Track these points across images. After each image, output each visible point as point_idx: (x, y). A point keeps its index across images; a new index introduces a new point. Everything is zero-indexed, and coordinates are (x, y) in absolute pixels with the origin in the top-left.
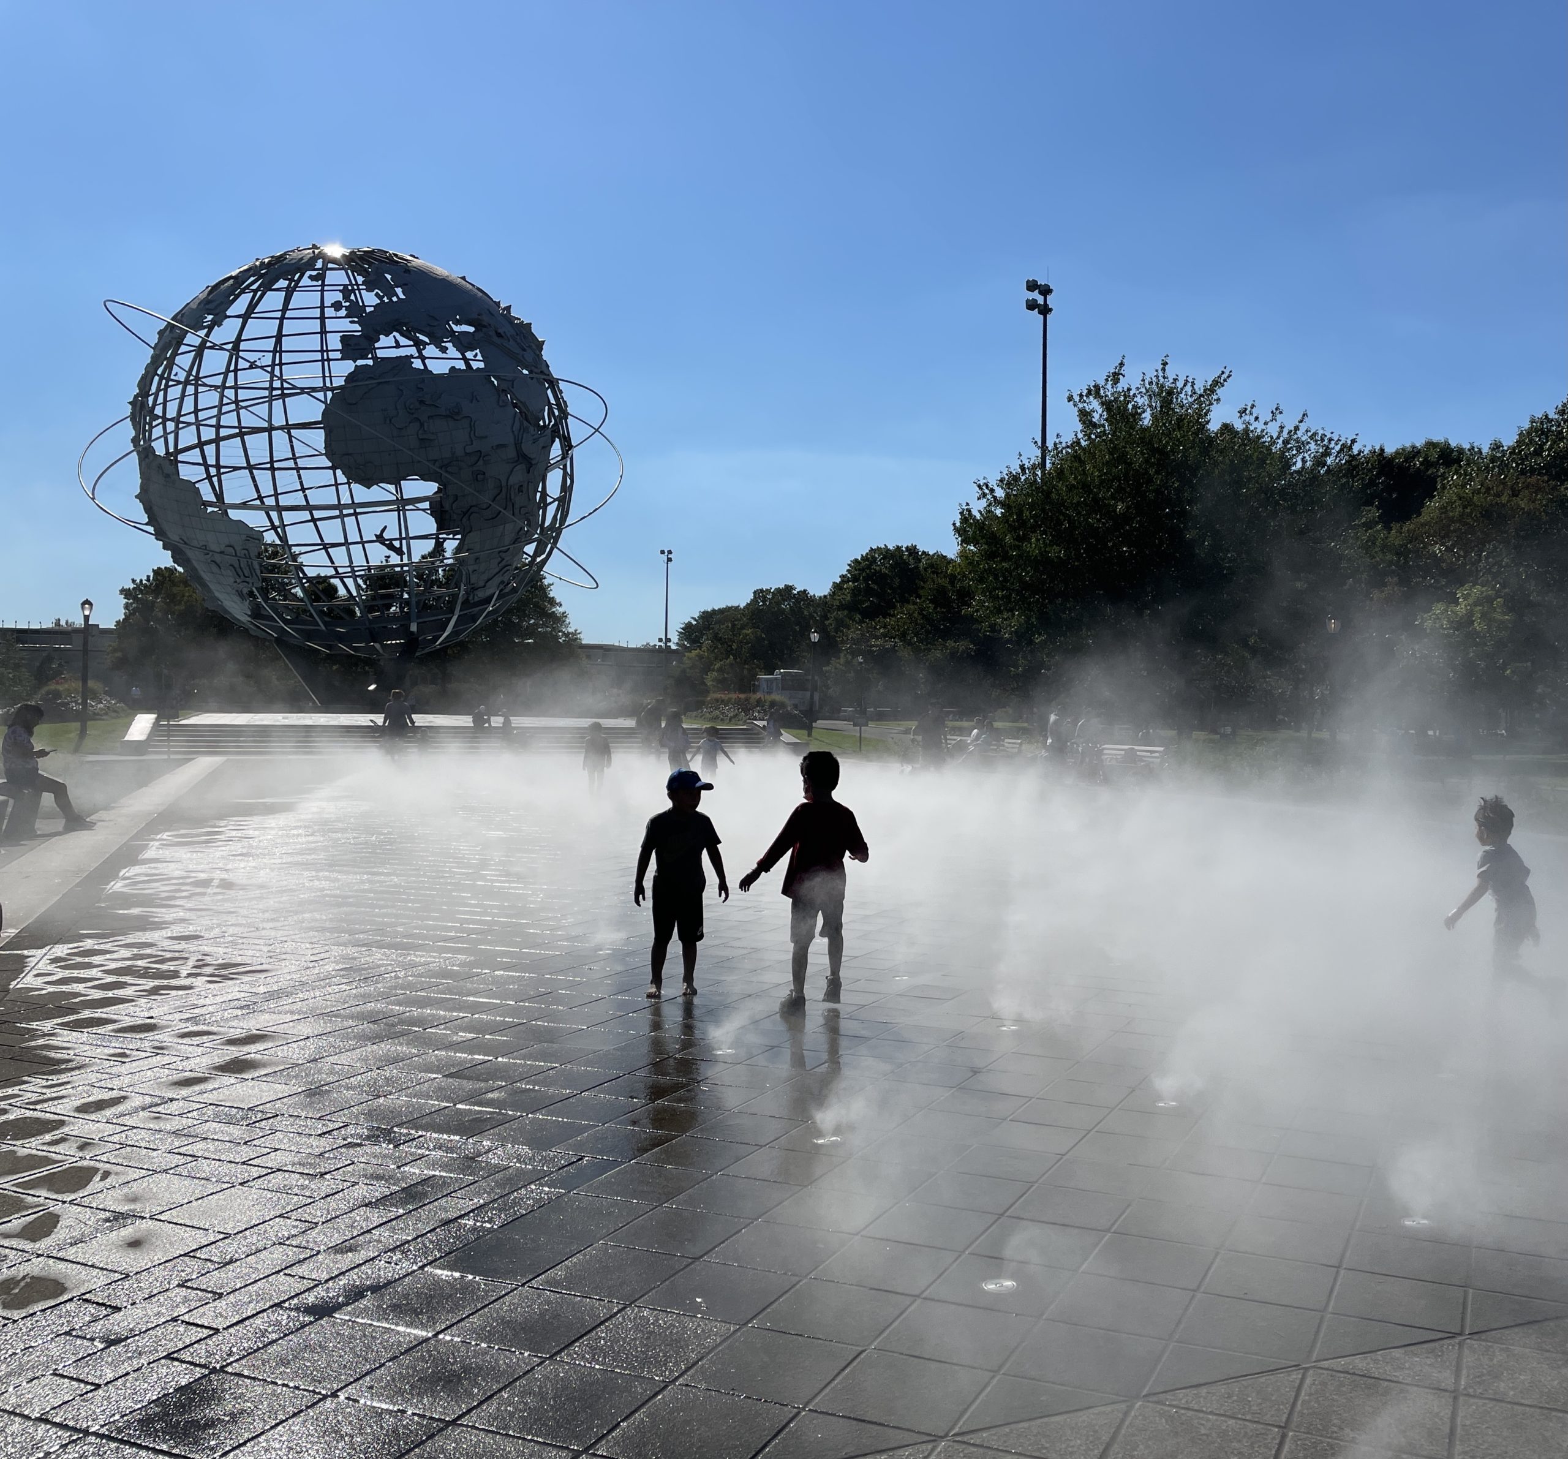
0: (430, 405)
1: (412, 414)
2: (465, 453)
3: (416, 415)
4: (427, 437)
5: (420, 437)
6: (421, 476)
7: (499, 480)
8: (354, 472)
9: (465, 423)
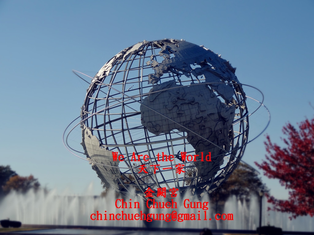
0: (182, 99)
1: (174, 103)
2: (196, 118)
3: (176, 104)
4: (180, 112)
5: (178, 113)
6: (178, 129)
7: (211, 129)
8: (152, 129)
9: (196, 105)
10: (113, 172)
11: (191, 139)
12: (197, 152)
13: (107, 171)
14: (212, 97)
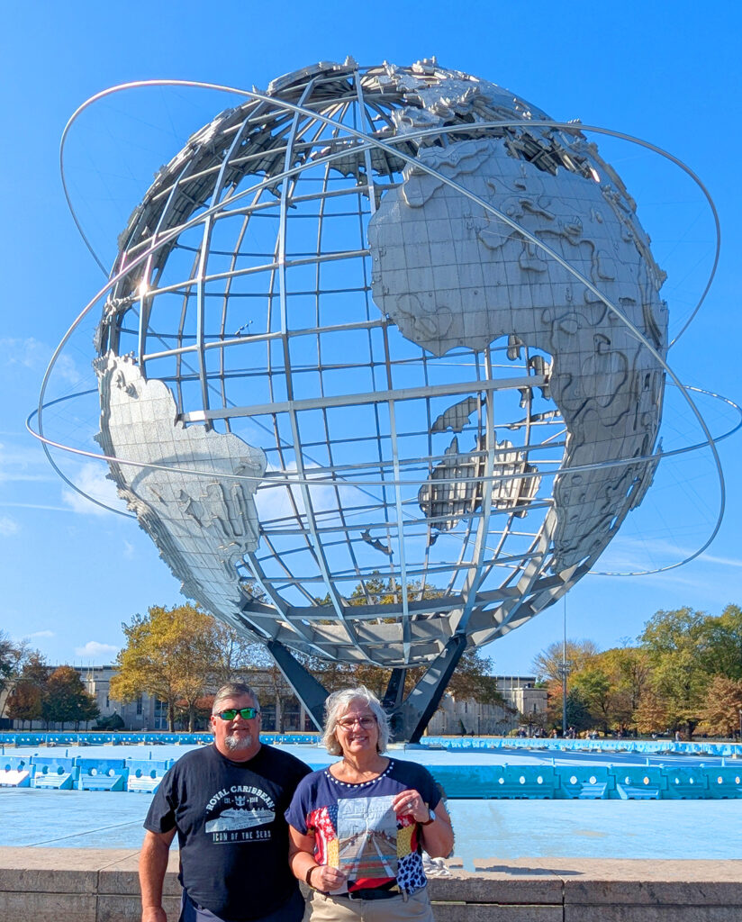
2: (587, 302)
4: (533, 265)
5: (524, 265)
7: (625, 358)
8: (417, 325)
9: (585, 252)
10: (230, 530)
11: (562, 386)
12: (576, 445)
13: (201, 525)
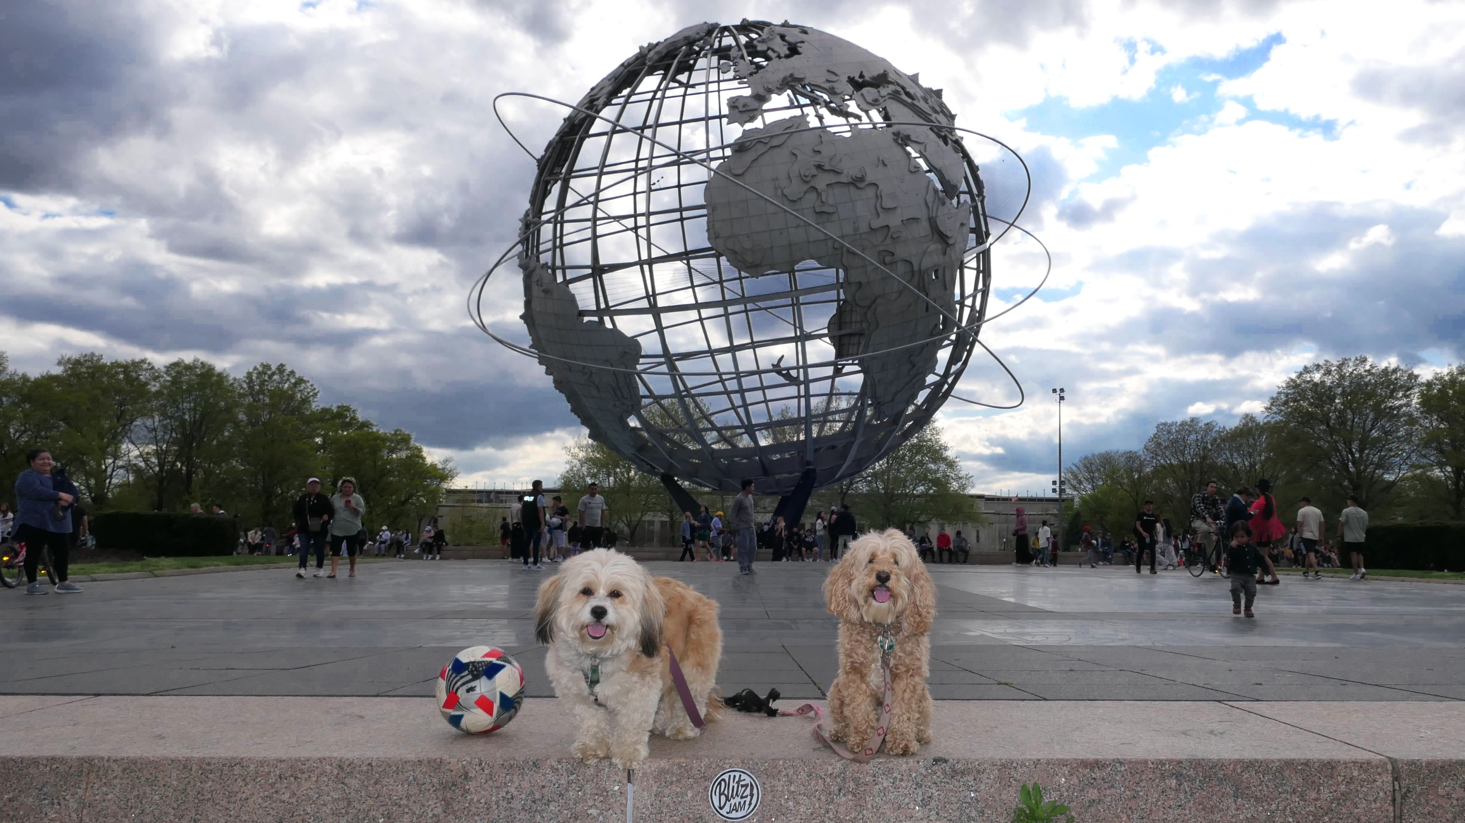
0: (829, 171)
1: (807, 182)
2: (871, 228)
3: (812, 184)
4: (825, 209)
5: (818, 210)
6: (818, 259)
7: (911, 263)
8: (739, 258)
9: (870, 192)
10: (619, 394)
11: (853, 291)
12: (872, 331)
13: (599, 390)
14: (911, 172)
